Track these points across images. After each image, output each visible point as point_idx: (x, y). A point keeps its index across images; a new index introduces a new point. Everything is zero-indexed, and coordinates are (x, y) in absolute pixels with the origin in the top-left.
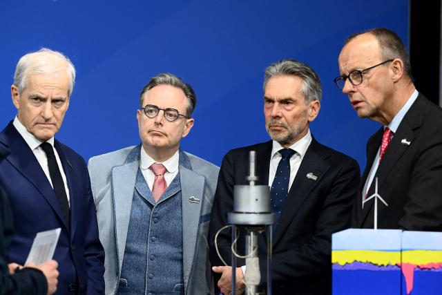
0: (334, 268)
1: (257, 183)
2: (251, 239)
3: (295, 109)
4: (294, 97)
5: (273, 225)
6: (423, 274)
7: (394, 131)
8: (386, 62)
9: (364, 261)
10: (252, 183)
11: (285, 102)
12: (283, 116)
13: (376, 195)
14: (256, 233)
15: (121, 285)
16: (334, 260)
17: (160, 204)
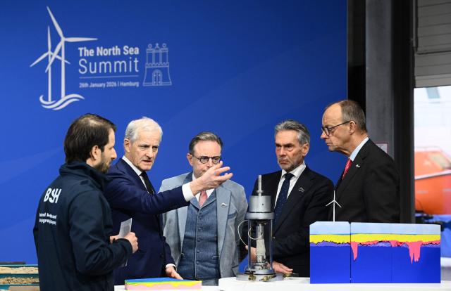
0: (311, 245)
1: (263, 194)
2: (260, 228)
3: (294, 150)
4: (293, 143)
5: (274, 220)
6: (363, 248)
7: (353, 160)
8: (346, 123)
9: (329, 240)
10: (260, 195)
11: (288, 146)
12: (287, 155)
13: (334, 201)
14: (263, 225)
15: (182, 257)
16: (311, 241)
17: (203, 208)
